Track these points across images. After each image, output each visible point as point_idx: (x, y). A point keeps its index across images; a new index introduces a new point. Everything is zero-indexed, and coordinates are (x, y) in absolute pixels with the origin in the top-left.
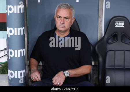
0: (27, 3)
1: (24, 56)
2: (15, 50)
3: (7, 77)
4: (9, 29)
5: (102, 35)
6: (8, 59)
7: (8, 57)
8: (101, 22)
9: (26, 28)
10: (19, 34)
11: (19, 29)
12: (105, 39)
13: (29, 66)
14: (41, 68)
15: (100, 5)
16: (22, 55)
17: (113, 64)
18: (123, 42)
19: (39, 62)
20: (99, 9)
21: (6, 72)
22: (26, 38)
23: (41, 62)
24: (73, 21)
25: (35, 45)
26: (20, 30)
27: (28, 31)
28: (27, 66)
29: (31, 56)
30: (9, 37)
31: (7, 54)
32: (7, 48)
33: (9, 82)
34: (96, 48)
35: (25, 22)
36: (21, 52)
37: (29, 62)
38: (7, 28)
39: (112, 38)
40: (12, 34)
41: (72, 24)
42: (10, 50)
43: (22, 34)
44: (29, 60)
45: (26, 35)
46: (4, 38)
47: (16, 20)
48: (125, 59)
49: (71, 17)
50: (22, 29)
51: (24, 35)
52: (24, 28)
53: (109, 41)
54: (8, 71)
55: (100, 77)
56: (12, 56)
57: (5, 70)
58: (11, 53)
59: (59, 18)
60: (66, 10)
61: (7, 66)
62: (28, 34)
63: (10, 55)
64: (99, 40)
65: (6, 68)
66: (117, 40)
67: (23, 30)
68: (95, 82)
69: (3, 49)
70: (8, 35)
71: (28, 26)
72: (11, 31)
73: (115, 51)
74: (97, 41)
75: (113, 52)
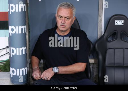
0: (28, 2)
1: (26, 54)
2: (17, 48)
3: (9, 75)
4: (11, 27)
5: (102, 33)
6: (10, 57)
7: (10, 55)
8: (101, 20)
9: (27, 26)
10: (20, 32)
11: (21, 27)
12: (105, 37)
13: (31, 63)
14: (42, 65)
15: (99, 3)
16: (24, 53)
17: (113, 62)
18: (123, 40)
19: (40, 60)
20: (99, 8)
21: (8, 70)
22: (27, 37)
23: (42, 60)
24: (74, 20)
25: (37, 42)
26: (22, 29)
27: (29, 29)
28: (28, 64)
29: (32, 54)
30: (11, 35)
31: (9, 52)
32: (9, 46)
33: (10, 79)
34: (96, 46)
35: (27, 20)
36: (22, 50)
37: (30, 60)
38: (9, 26)
39: (112, 36)
40: (13, 32)
41: (73, 23)
42: (12, 49)
43: (24, 32)
44: (30, 57)
45: (27, 33)
46: (6, 36)
47: (17, 19)
48: (125, 57)
49: (72, 16)
50: (23, 27)
51: (25, 33)
52: (25, 26)
53: (109, 39)
54: (9, 69)
55: (100, 75)
56: (14, 54)
57: (7, 68)
58: (13, 51)
59: (60, 17)
60: (67, 10)
61: (9, 64)
62: (29, 32)
63: (12, 53)
64: (98, 38)
65: (8, 66)
66: (117, 38)
67: (25, 28)
68: (95, 80)
69: (5, 47)
70: (10, 33)
71: (29, 24)
72: (13, 30)
73: (115, 48)
74: (97, 39)
75: (113, 50)
